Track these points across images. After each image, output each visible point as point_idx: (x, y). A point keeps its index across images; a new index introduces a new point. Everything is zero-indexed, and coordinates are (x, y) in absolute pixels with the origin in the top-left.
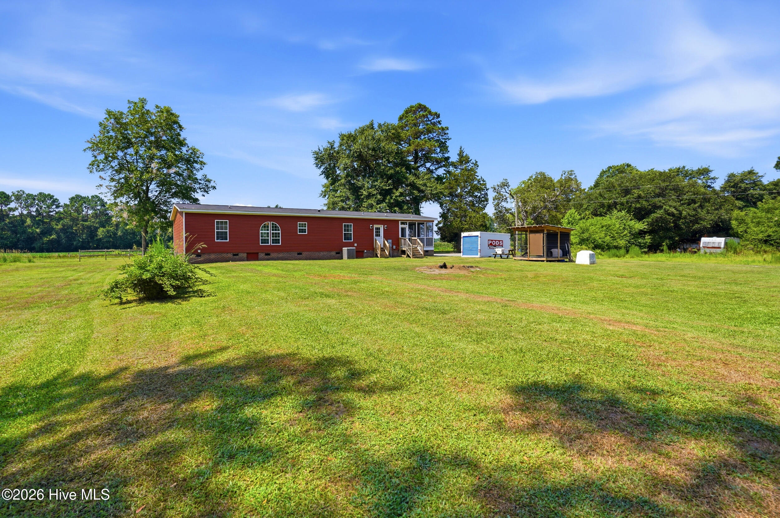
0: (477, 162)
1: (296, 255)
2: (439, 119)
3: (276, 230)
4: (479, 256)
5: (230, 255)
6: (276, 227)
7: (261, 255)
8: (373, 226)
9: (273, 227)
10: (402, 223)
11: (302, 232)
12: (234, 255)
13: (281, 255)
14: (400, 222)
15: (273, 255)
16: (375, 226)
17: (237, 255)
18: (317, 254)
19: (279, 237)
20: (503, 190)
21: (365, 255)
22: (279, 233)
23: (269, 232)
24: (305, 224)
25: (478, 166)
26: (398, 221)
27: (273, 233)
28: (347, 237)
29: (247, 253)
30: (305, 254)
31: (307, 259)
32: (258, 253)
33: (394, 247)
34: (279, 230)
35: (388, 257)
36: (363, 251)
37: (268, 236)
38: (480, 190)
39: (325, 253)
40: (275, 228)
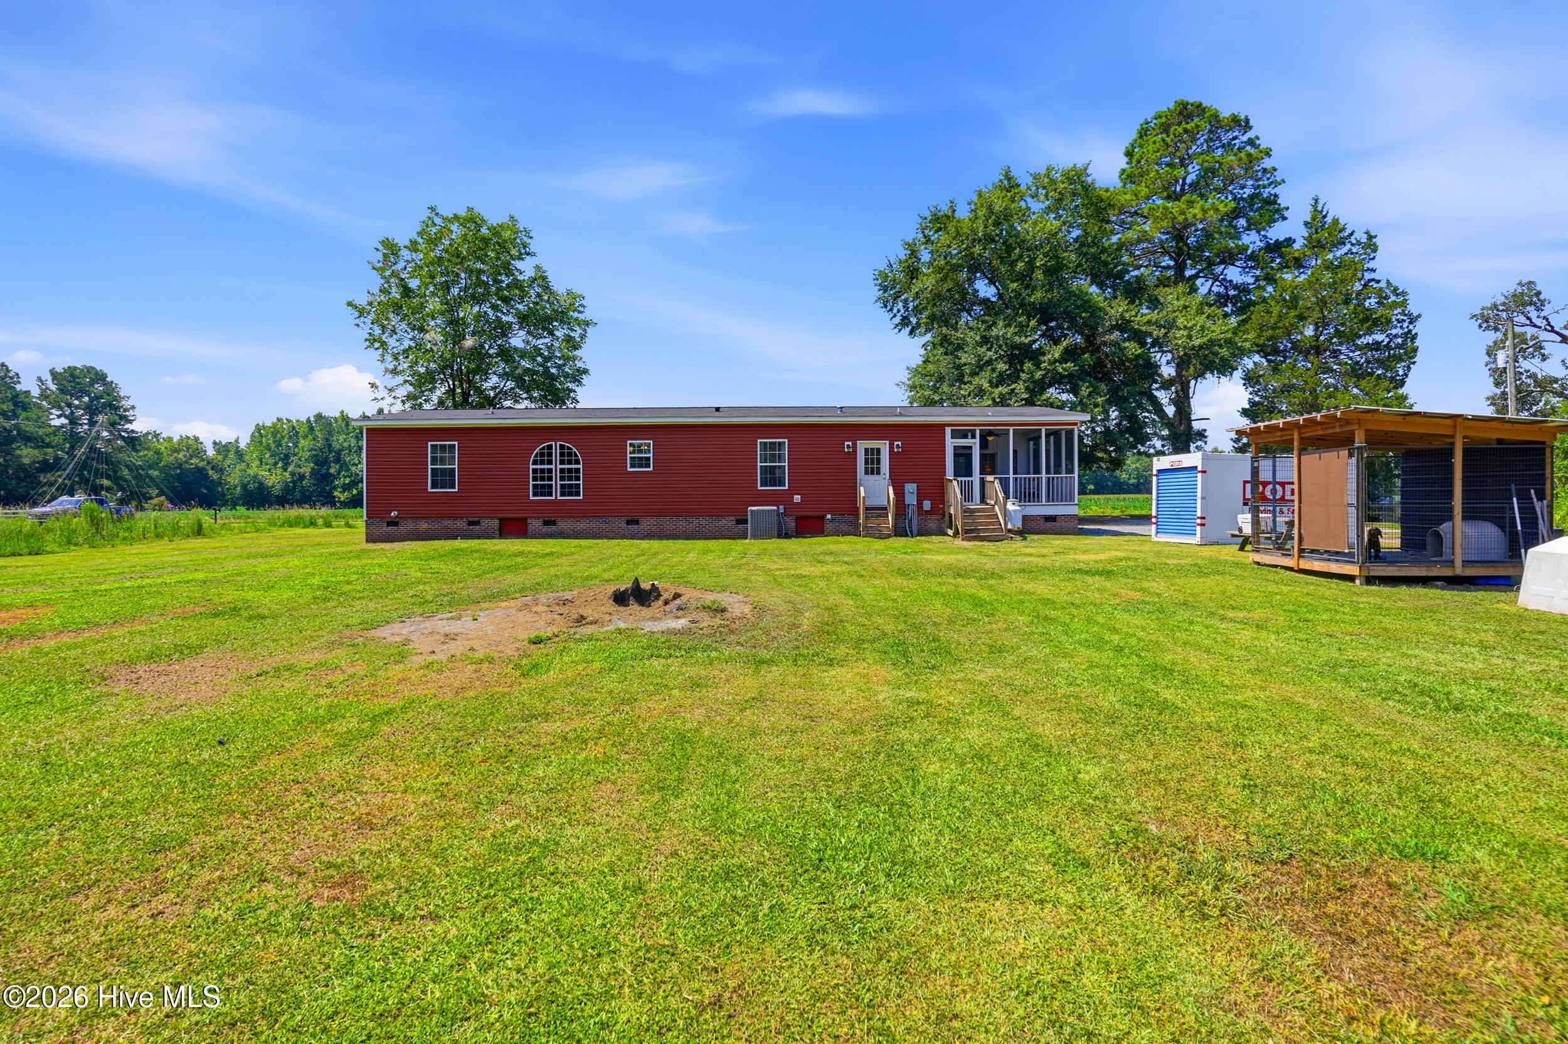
0: (1371, 237)
1: (623, 525)
2: (1251, 134)
3: (570, 462)
4: (1197, 539)
5: (461, 524)
6: (570, 454)
7: (534, 524)
8: (855, 446)
9: (562, 454)
10: (959, 434)
11: (641, 466)
12: (470, 523)
13: (582, 525)
14: (948, 430)
15: (563, 525)
16: (862, 445)
17: (477, 523)
18: (681, 524)
19: (578, 479)
20: (1522, 319)
21: (828, 527)
22: (578, 470)
23: (553, 467)
24: (649, 446)
25: (1375, 251)
26: (941, 427)
27: (562, 471)
28: (772, 476)
29: (501, 520)
30: (646, 524)
31: (650, 536)
32: (526, 519)
33: (927, 505)
34: (577, 462)
35: (889, 536)
36: (823, 517)
37: (550, 479)
38: (1373, 322)
39: (704, 521)
40: (567, 456)
